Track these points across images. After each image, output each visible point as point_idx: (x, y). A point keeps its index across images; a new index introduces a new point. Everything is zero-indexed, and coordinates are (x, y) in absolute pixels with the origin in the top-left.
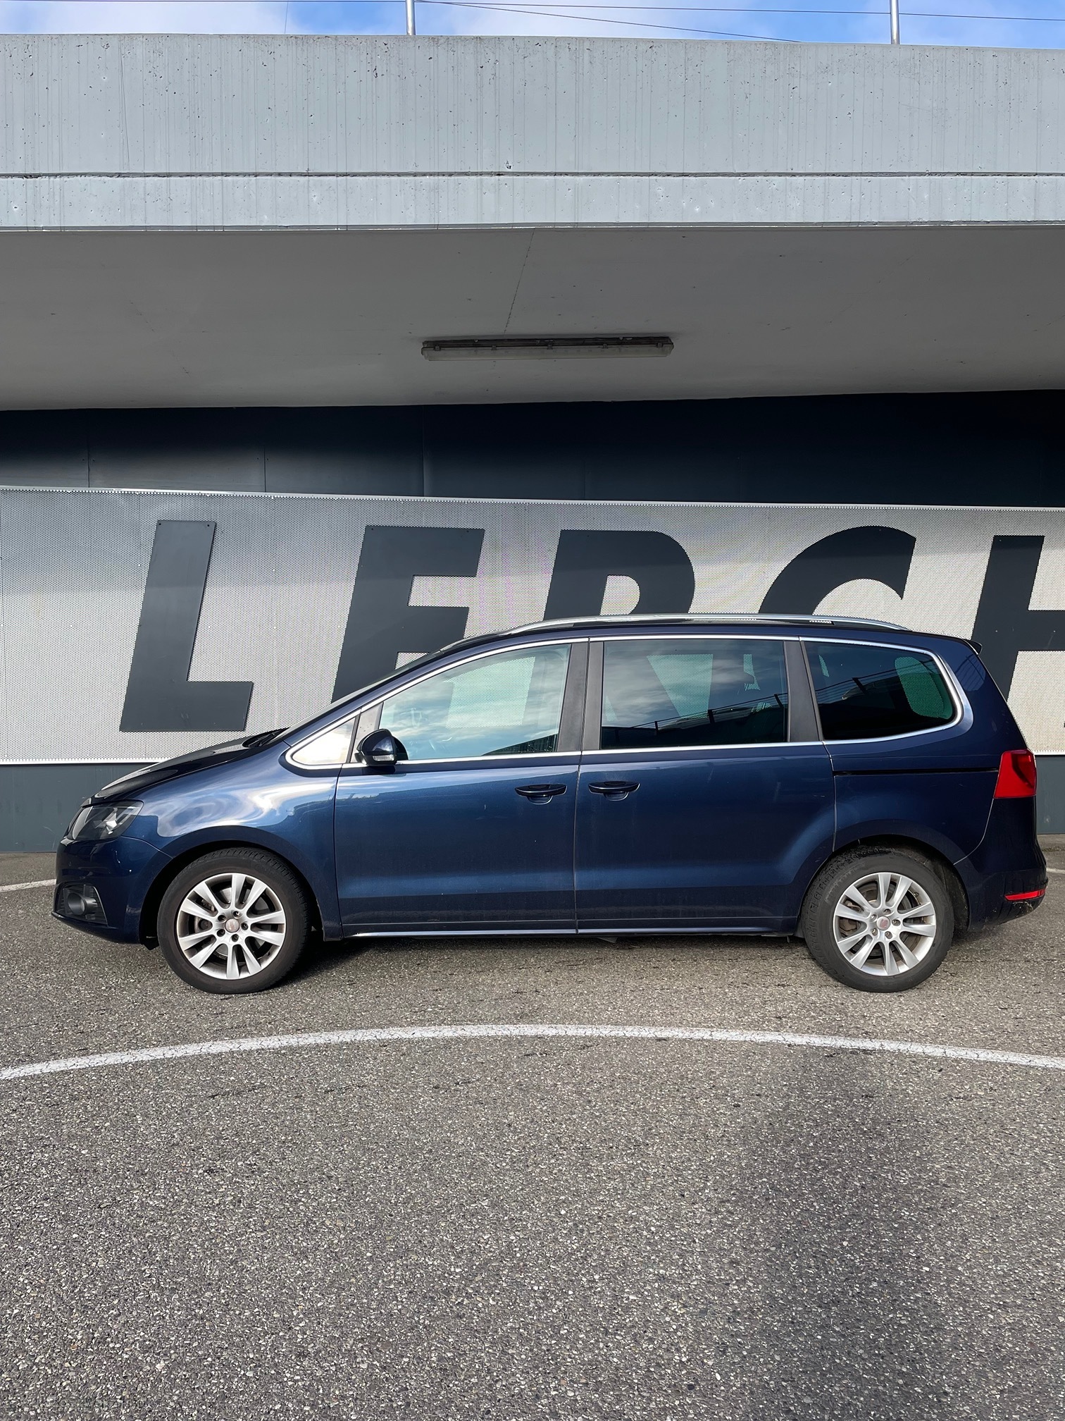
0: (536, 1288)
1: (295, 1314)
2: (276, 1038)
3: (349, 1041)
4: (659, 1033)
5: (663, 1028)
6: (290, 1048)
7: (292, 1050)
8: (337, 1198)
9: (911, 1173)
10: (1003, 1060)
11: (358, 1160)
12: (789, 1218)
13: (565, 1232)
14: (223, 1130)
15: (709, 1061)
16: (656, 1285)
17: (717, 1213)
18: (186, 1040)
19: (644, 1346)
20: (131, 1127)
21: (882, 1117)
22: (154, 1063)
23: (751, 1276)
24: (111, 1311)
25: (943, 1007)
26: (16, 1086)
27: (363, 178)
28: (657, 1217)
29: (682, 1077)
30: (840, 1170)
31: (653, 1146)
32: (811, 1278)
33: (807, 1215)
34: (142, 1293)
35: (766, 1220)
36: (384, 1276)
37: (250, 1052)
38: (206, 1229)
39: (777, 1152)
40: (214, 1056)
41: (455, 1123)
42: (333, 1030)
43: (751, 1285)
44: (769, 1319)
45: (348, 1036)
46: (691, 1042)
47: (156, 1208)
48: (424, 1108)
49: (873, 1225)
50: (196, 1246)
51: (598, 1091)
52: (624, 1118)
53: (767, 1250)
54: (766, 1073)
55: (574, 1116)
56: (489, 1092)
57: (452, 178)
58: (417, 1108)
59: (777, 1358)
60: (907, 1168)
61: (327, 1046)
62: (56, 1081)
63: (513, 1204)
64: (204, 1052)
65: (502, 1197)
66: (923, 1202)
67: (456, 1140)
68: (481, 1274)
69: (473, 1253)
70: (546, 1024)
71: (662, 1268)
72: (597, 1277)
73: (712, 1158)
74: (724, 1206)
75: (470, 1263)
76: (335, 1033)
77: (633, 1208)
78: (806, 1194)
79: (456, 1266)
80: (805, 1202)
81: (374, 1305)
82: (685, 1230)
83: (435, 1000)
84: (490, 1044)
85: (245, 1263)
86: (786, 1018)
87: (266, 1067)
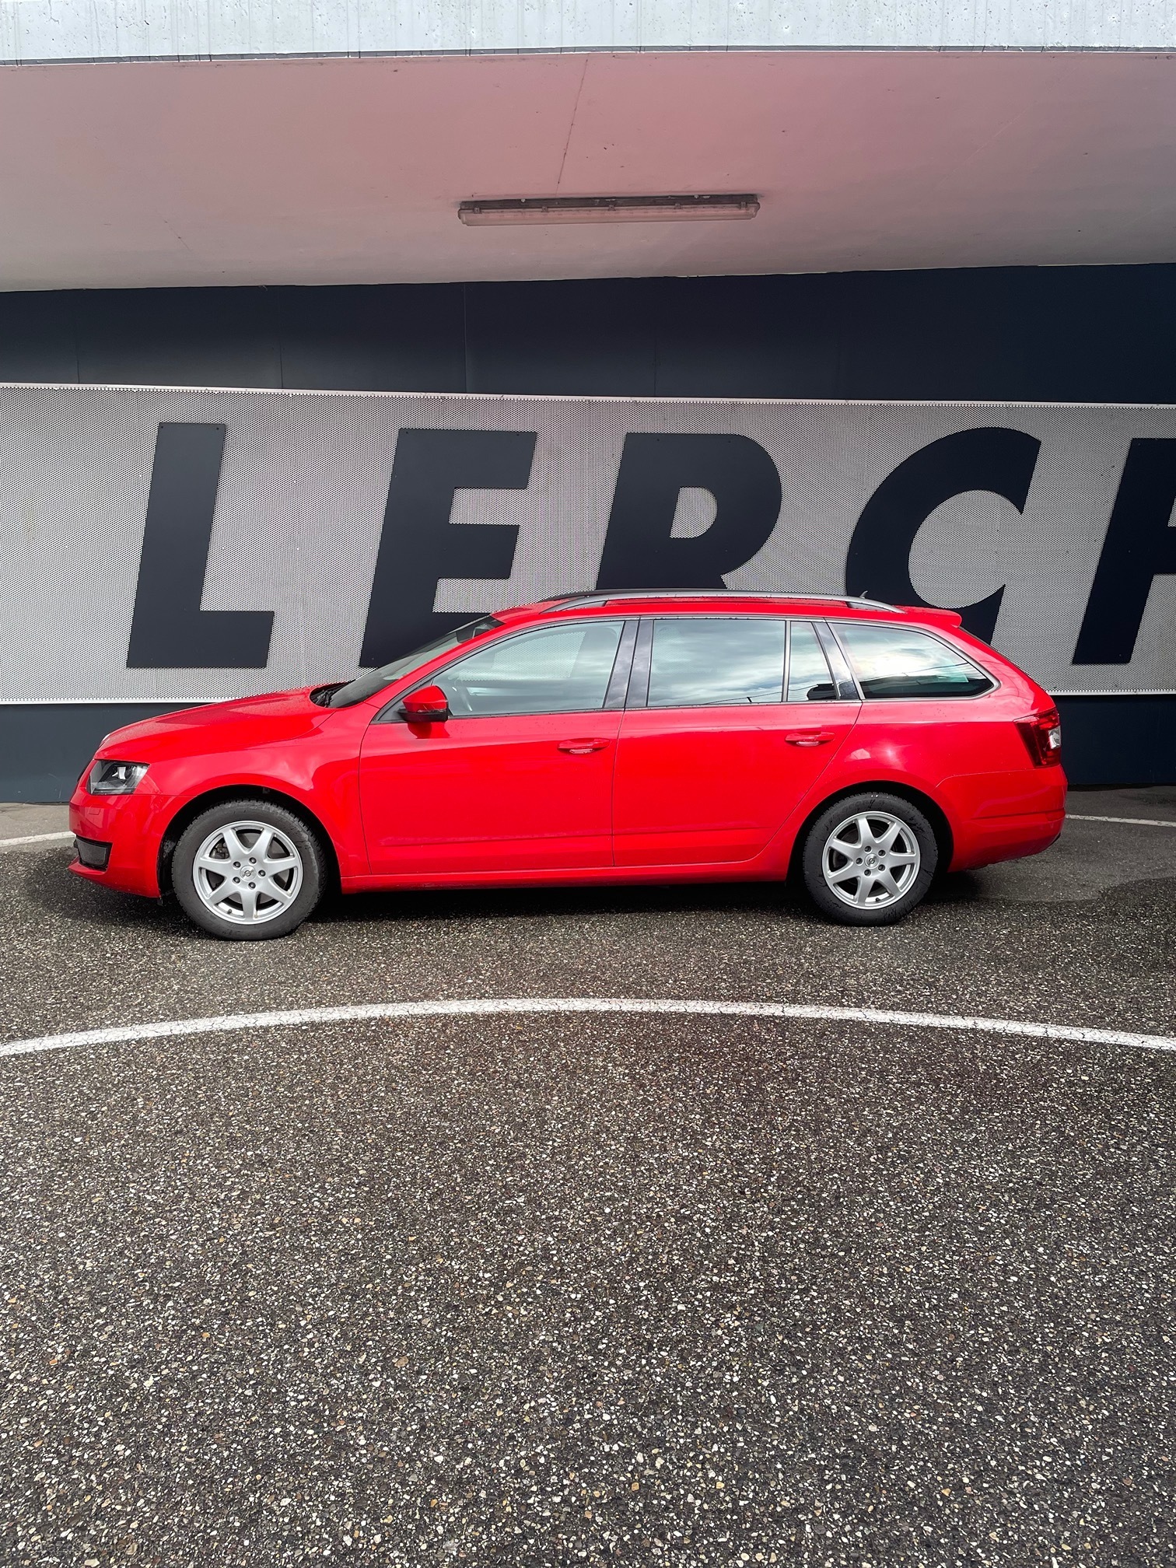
0: (573, 1296)
1: (303, 1323)
2: (296, 1012)
3: (378, 1016)
4: (725, 1008)
5: (729, 1002)
6: (313, 1024)
7: (314, 1026)
8: (355, 1193)
9: (1001, 1168)
10: (1112, 1041)
11: (381, 1150)
12: (861, 1219)
13: (609, 1233)
14: (232, 1116)
15: (780, 1041)
16: (708, 1294)
17: (780, 1212)
18: (196, 1015)
19: (692, 1363)
20: (130, 1112)
21: (973, 1105)
22: (159, 1041)
23: (816, 1285)
24: (98, 1321)
25: (1047, 980)
28: (712, 1216)
29: (749, 1058)
30: (921, 1165)
31: (711, 1136)
32: (883, 1287)
33: (882, 1215)
34: (133, 1300)
35: (835, 1221)
36: (404, 1282)
37: (266, 1029)
38: (208, 1228)
39: (852, 1144)
40: (227, 1032)
41: (492, 1110)
42: (360, 1003)
43: (815, 1294)
44: (835, 1334)
45: (376, 1011)
46: (762, 1020)
47: (154, 1204)
48: (457, 1091)
49: (955, 1227)
50: (196, 1247)
51: (653, 1074)
52: (680, 1105)
53: (833, 1256)
54: (843, 1055)
55: (626, 1102)
56: (531, 1074)
58: (450, 1092)
59: (841, 1379)
60: (997, 1164)
61: (355, 1021)
62: (50, 1060)
63: (552, 1201)
64: (216, 1027)
65: (540, 1193)
66: (1014, 1202)
67: (492, 1128)
68: (513, 1281)
69: (505, 1256)
70: (598, 997)
71: (716, 1275)
72: (642, 1284)
73: (778, 1150)
74: (789, 1205)
75: (501, 1267)
76: (363, 1007)
77: (686, 1207)
78: (882, 1192)
79: (485, 1271)
80: (880, 1201)
81: (392, 1314)
82: (744, 1232)
83: (476, 970)
84: (536, 1021)
85: (250, 1266)
86: (868, 992)
87: (284, 1045)
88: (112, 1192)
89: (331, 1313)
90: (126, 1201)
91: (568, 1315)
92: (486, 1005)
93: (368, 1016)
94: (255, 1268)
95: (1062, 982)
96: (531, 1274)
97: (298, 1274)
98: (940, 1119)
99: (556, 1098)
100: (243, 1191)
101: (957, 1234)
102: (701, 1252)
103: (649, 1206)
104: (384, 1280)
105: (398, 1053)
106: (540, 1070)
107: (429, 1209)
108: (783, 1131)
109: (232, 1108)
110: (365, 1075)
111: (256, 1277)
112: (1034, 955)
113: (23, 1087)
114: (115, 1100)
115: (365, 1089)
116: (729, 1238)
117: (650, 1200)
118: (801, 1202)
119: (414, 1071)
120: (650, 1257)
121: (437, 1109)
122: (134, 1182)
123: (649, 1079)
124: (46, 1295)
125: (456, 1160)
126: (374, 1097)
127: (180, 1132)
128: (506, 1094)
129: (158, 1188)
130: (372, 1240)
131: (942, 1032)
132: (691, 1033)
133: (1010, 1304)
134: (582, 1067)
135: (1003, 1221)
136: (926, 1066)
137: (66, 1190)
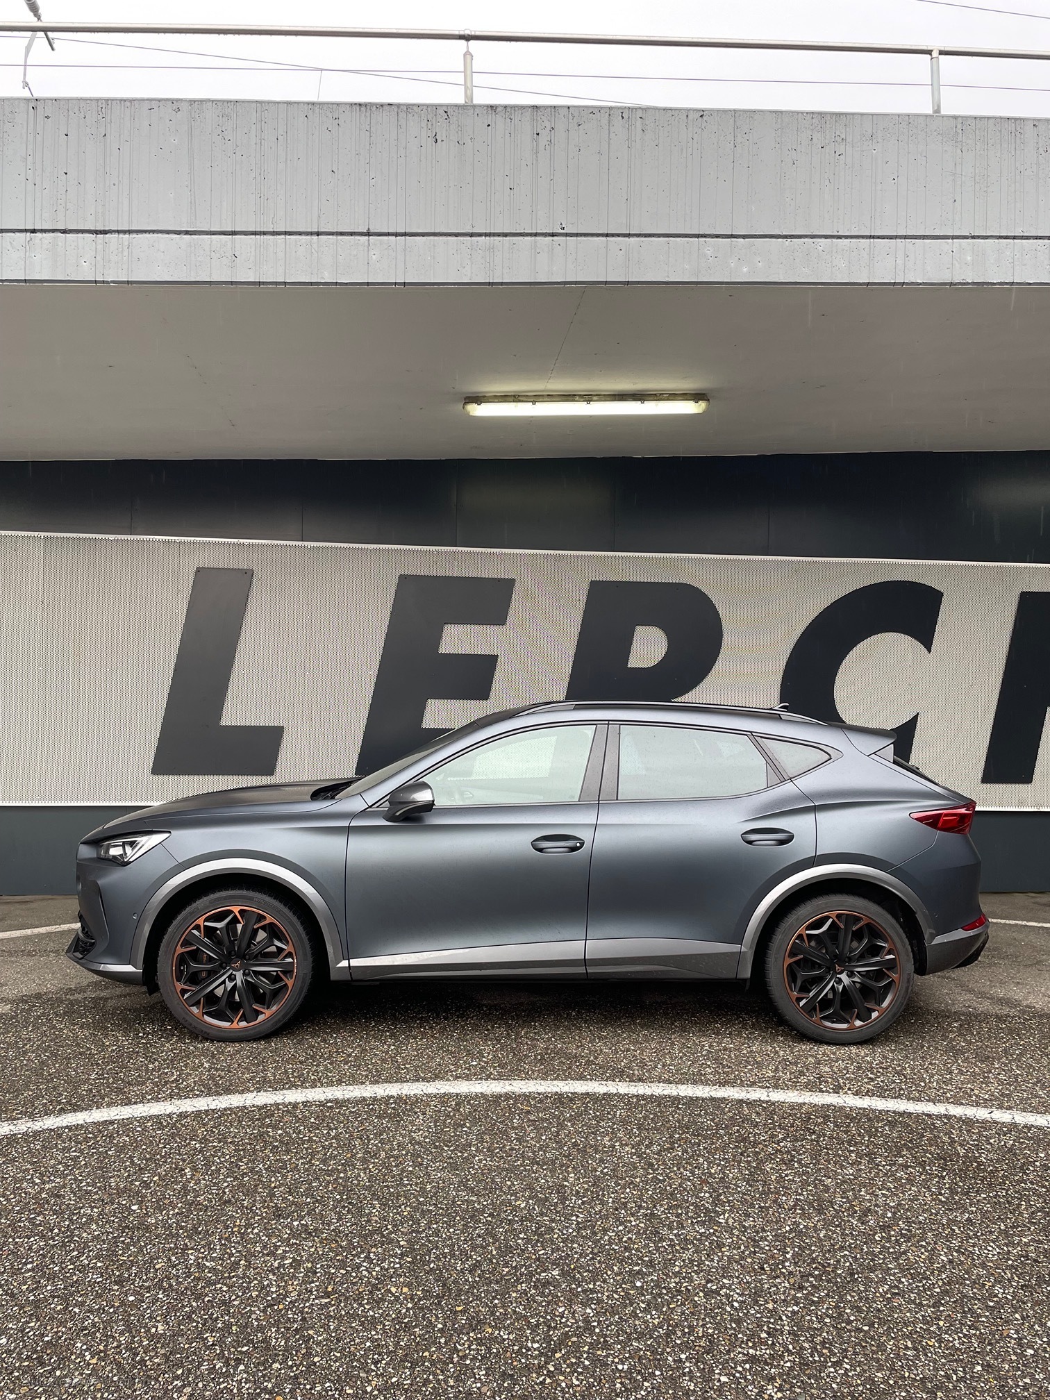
0: (620, 1367)
1: (369, 1389)
2: (320, 1090)
3: (395, 1094)
4: (714, 1093)
5: (717, 1087)
6: (336, 1101)
7: (339, 1103)
8: (400, 1263)
9: (998, 1247)
11: (418, 1222)
12: (878, 1294)
13: (644, 1306)
14: (275, 1187)
15: (770, 1124)
16: (747, 1366)
17: (801, 1288)
18: (228, 1091)
20: (180, 1182)
21: (960, 1187)
22: (198, 1114)
23: (847, 1358)
24: (176, 1383)
25: (1004, 1070)
26: (60, 1136)
27: (421, 238)
28: (738, 1291)
29: (744, 1140)
30: (924, 1243)
31: (724, 1214)
32: (911, 1360)
33: (896, 1291)
34: (206, 1363)
35: (854, 1296)
36: (458, 1351)
37: (295, 1105)
38: (267, 1294)
39: (855, 1223)
40: (260, 1108)
41: (514, 1185)
42: (377, 1082)
43: (848, 1367)
45: (393, 1090)
46: (750, 1104)
47: (212, 1270)
48: (479, 1167)
49: (966, 1303)
50: (258, 1312)
51: (659, 1153)
52: (689, 1183)
53: (858, 1330)
54: (831, 1138)
55: (638, 1180)
56: (545, 1152)
57: (508, 238)
58: (473, 1168)
60: (994, 1242)
61: (375, 1099)
62: (100, 1131)
63: (585, 1274)
64: (248, 1103)
65: (572, 1267)
66: (1016, 1278)
67: (518, 1203)
68: (561, 1350)
69: (549, 1327)
70: (595, 1080)
71: (751, 1348)
72: (683, 1356)
73: (788, 1228)
74: (808, 1281)
75: (548, 1339)
76: (380, 1086)
77: (712, 1281)
78: (892, 1269)
79: (533, 1342)
80: (892, 1278)
81: (451, 1382)
82: (770, 1306)
83: (478, 1053)
84: (541, 1101)
85: (311, 1332)
86: (843, 1079)
87: (312, 1120)
88: (173, 1259)
89: (394, 1380)
90: (186, 1268)
91: (618, 1386)
92: (493, 1085)
93: (386, 1094)
94: (316, 1334)
95: (1018, 1072)
96: (577, 1346)
97: (357, 1340)
98: (933, 1200)
99: (572, 1175)
100: (294, 1260)
101: (970, 1309)
102: (734, 1325)
103: (677, 1280)
104: (439, 1348)
105: (419, 1130)
106: (553, 1148)
107: (470, 1280)
108: (790, 1210)
109: (273, 1179)
110: (392, 1149)
111: (318, 1344)
112: (987, 1046)
113: (78, 1157)
114: (165, 1171)
115: (393, 1164)
116: (757, 1312)
117: (676, 1274)
118: (817, 1278)
119: (436, 1147)
120: (686, 1330)
121: (463, 1183)
122: (192, 1249)
123: (655, 1159)
124: (124, 1356)
125: (488, 1232)
126: (403, 1171)
127: (229, 1201)
128: (526, 1170)
129: (215, 1255)
130: (422, 1309)
131: (918, 1118)
132: (687, 1116)
133: (1032, 1376)
134: (591, 1146)
135: (1008, 1296)
136: (909, 1149)
137: (130, 1255)
